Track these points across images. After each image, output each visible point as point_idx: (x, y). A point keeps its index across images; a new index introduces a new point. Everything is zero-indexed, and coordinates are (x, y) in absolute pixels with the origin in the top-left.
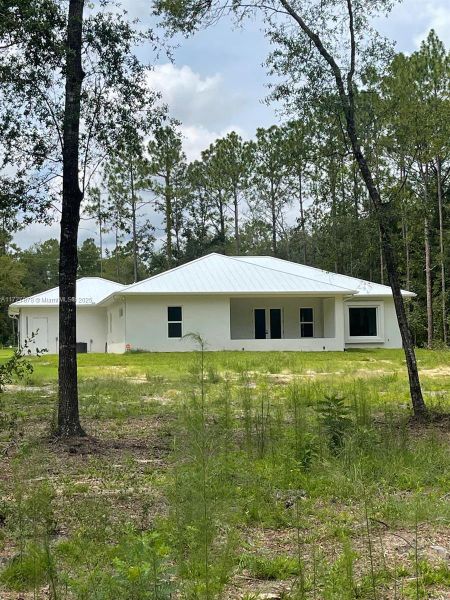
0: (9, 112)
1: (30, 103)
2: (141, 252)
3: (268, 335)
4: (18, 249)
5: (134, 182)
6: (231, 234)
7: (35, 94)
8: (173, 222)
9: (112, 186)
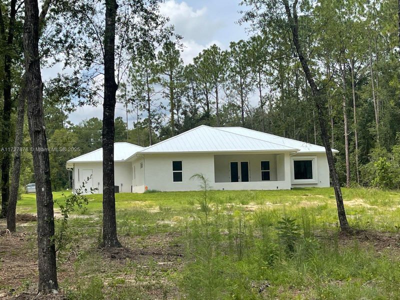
0: (67, 32)
1: (82, 26)
2: (153, 125)
3: (240, 179)
4: (72, 125)
5: (149, 79)
6: (214, 113)
7: (85, 20)
8: (175, 105)
9: (134, 82)
